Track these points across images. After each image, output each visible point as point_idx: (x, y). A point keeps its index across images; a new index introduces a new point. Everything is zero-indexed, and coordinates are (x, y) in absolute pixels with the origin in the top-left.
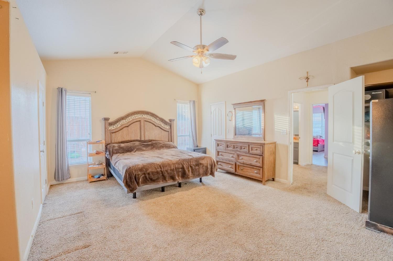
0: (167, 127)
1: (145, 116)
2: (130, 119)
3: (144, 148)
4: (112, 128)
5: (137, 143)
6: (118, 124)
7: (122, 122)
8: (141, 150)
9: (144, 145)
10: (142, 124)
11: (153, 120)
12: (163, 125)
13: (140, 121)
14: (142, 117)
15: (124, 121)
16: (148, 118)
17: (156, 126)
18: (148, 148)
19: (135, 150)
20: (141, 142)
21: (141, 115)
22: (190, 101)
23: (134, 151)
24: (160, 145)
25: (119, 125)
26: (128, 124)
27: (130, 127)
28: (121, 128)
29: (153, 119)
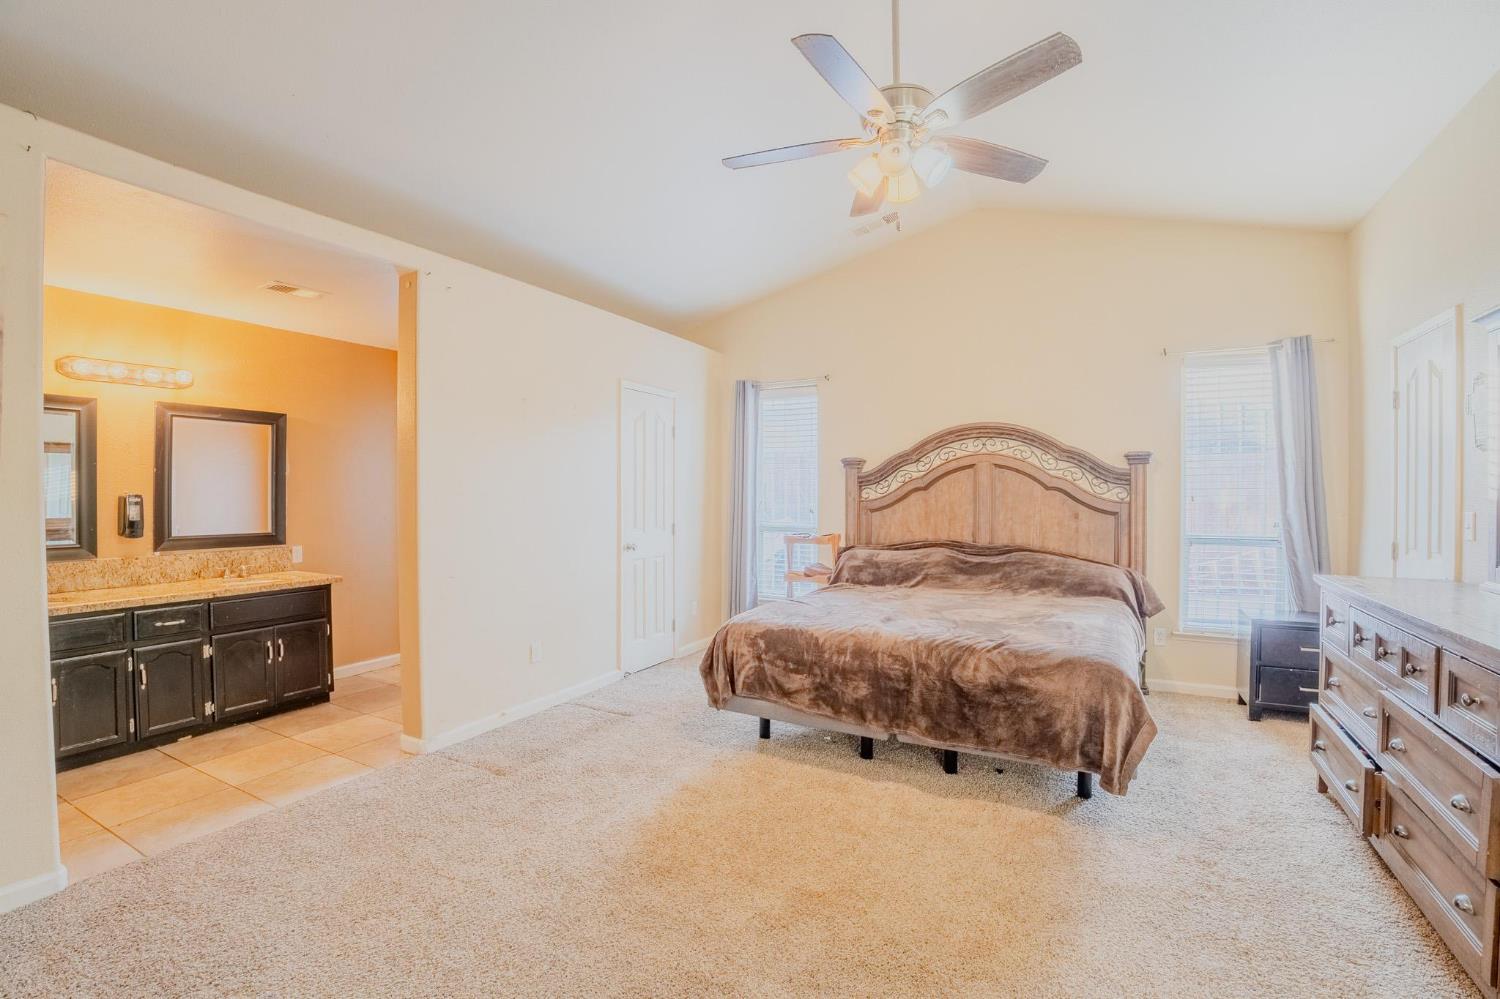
0: (1112, 494)
1: (997, 446)
2: (936, 459)
3: (961, 578)
4: (871, 493)
5: (939, 554)
6: (890, 479)
7: (902, 473)
8: (943, 584)
9: (966, 562)
10: (984, 479)
11: (1034, 460)
12: (1085, 483)
13: (971, 466)
14: (983, 451)
15: (912, 468)
16: (1009, 452)
17: (1047, 488)
18: (980, 577)
19: (919, 578)
20: (964, 552)
21: (979, 442)
22: (1276, 346)
23: (913, 582)
24: (1036, 572)
25: (894, 483)
26: (927, 480)
27: (932, 490)
28: (900, 493)
29: (1033, 457)
